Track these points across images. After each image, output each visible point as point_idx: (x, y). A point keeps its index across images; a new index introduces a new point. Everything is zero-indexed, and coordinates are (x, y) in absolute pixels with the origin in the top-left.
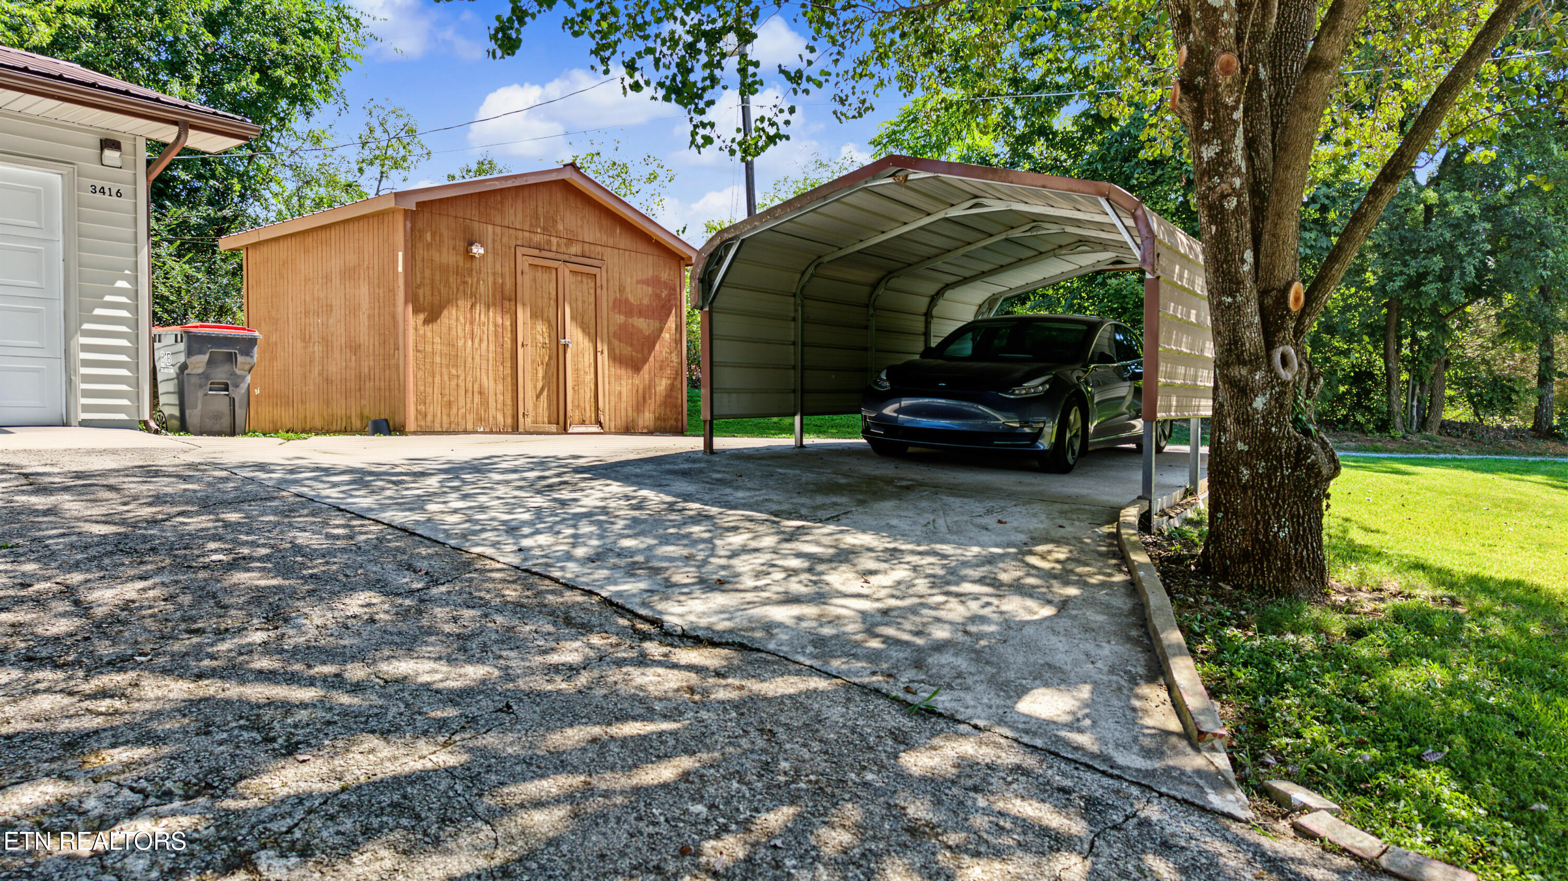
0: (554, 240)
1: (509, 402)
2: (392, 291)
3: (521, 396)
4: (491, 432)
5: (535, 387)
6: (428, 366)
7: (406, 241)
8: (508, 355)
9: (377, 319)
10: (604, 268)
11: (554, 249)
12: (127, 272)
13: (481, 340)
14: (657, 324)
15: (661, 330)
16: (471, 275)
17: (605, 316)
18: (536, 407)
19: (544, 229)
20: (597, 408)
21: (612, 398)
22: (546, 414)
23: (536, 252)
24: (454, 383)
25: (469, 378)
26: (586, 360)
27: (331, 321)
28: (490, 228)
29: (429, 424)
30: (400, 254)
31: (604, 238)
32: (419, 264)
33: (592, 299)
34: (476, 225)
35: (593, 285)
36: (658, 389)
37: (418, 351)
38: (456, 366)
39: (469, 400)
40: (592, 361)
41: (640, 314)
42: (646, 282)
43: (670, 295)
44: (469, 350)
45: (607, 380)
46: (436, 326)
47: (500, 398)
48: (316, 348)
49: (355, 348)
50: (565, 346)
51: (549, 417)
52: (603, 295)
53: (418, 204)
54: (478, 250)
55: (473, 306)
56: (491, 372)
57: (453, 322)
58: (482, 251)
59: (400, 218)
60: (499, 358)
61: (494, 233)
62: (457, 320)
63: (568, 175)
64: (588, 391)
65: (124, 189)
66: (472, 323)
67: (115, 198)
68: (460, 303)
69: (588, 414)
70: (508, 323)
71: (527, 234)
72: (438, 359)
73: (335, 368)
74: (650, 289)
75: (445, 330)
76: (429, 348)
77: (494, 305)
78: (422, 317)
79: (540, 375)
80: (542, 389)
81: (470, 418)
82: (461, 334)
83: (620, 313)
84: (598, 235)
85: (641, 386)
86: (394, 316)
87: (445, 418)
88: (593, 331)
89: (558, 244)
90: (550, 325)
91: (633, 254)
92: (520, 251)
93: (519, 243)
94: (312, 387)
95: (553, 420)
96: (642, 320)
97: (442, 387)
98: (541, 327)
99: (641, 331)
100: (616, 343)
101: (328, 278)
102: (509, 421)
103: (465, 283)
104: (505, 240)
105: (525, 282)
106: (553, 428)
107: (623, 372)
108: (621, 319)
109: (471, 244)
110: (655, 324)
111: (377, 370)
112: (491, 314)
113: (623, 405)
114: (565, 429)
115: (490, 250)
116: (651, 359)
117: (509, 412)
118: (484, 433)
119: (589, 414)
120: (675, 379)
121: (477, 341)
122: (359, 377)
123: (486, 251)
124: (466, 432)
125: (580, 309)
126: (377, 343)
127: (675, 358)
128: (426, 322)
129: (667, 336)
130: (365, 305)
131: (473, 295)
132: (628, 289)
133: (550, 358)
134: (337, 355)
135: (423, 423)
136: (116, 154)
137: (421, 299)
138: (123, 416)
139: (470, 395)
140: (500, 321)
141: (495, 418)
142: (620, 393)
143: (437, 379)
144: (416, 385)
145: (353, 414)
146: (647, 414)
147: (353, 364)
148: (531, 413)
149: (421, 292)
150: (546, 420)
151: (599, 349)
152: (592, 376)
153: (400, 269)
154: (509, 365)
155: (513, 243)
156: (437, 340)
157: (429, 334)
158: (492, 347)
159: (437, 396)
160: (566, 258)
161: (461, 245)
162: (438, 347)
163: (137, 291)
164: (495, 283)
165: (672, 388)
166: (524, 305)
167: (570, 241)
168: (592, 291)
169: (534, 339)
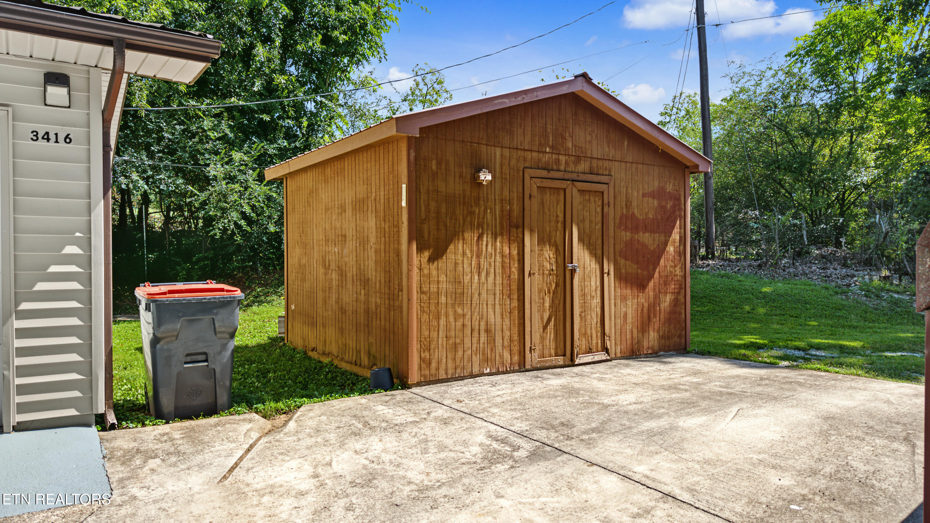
0: (563, 158)
1: (516, 337)
2: (397, 226)
3: (528, 329)
4: (498, 373)
5: (542, 318)
6: (433, 308)
7: (409, 172)
8: (514, 287)
9: (383, 255)
10: (612, 185)
11: (562, 168)
12: (78, 234)
13: (488, 274)
14: (663, 238)
15: (666, 244)
16: (478, 205)
17: (611, 233)
18: (542, 339)
19: (552, 147)
20: (603, 333)
21: (618, 321)
22: (553, 346)
23: (544, 173)
24: (459, 324)
25: (476, 316)
26: (593, 283)
27: (346, 251)
28: (498, 151)
29: (433, 371)
30: (404, 186)
31: (613, 152)
32: (423, 196)
33: (599, 218)
34: (484, 148)
35: (600, 203)
36: (662, 306)
37: (422, 292)
38: (462, 304)
39: (475, 340)
40: (598, 283)
41: (646, 229)
42: (652, 195)
43: (674, 206)
44: (475, 285)
45: (613, 301)
46: (441, 263)
47: (507, 333)
48: (334, 276)
49: (365, 282)
50: (573, 271)
51: (556, 349)
52: (610, 212)
53: (421, 129)
54: (486, 177)
55: (480, 237)
56: (497, 307)
57: (460, 257)
58: (489, 177)
59: (403, 147)
60: (506, 292)
61: (502, 156)
62: (464, 254)
63: (580, 87)
64: (594, 316)
65: (74, 132)
66: (478, 256)
67: (62, 144)
68: (467, 235)
69: (594, 342)
70: (515, 252)
71: (535, 154)
72: (443, 299)
73: (348, 297)
74: (656, 202)
75: (451, 266)
76: (434, 288)
77: (502, 234)
78: (426, 254)
79: (547, 305)
80: (549, 320)
81: (476, 360)
82: (467, 270)
83: (626, 229)
84: (606, 149)
85: (646, 305)
86: (398, 254)
87: (450, 361)
88: (599, 252)
89: (567, 163)
90: (557, 250)
91: (640, 166)
92: (529, 173)
93: (527, 165)
94: (330, 313)
95: (560, 352)
96: (647, 235)
97: (448, 329)
98: (549, 253)
99: (645, 246)
100: (623, 261)
101: (343, 209)
102: (516, 358)
103: (472, 213)
104: (513, 162)
105: (533, 206)
106: (560, 360)
107: (629, 291)
108: (626, 236)
109: (479, 171)
110: (659, 238)
111: (383, 309)
112: (498, 244)
113: (629, 327)
114: (572, 360)
115: (498, 175)
116: (656, 275)
117: (516, 349)
118: (490, 374)
119: (596, 341)
120: (679, 293)
121: (483, 275)
122: (367, 311)
123: (494, 177)
124: (472, 376)
125: (587, 230)
126: (383, 280)
127: (678, 271)
128: (432, 259)
129: (672, 249)
130: (373, 240)
131: (480, 225)
132: (634, 204)
133: (557, 285)
134: (350, 286)
135: (427, 372)
136: (63, 91)
137: (426, 236)
138: (72, 412)
139: (476, 334)
140: (506, 250)
141: (501, 356)
142: (626, 314)
143: (442, 321)
144: (420, 329)
145: (362, 349)
146: (652, 333)
147: (362, 298)
148: (538, 348)
149: (426, 227)
150: (553, 352)
151: (606, 270)
152: (599, 300)
153: (404, 204)
154: (515, 297)
155: (522, 166)
156: (443, 278)
157: (434, 273)
158: (499, 281)
159: (442, 341)
160: (574, 176)
161: (467, 172)
162: (443, 286)
163: (90, 256)
164: (502, 211)
165: (675, 302)
166: (532, 231)
167: (578, 159)
168: (599, 210)
169: (541, 266)
